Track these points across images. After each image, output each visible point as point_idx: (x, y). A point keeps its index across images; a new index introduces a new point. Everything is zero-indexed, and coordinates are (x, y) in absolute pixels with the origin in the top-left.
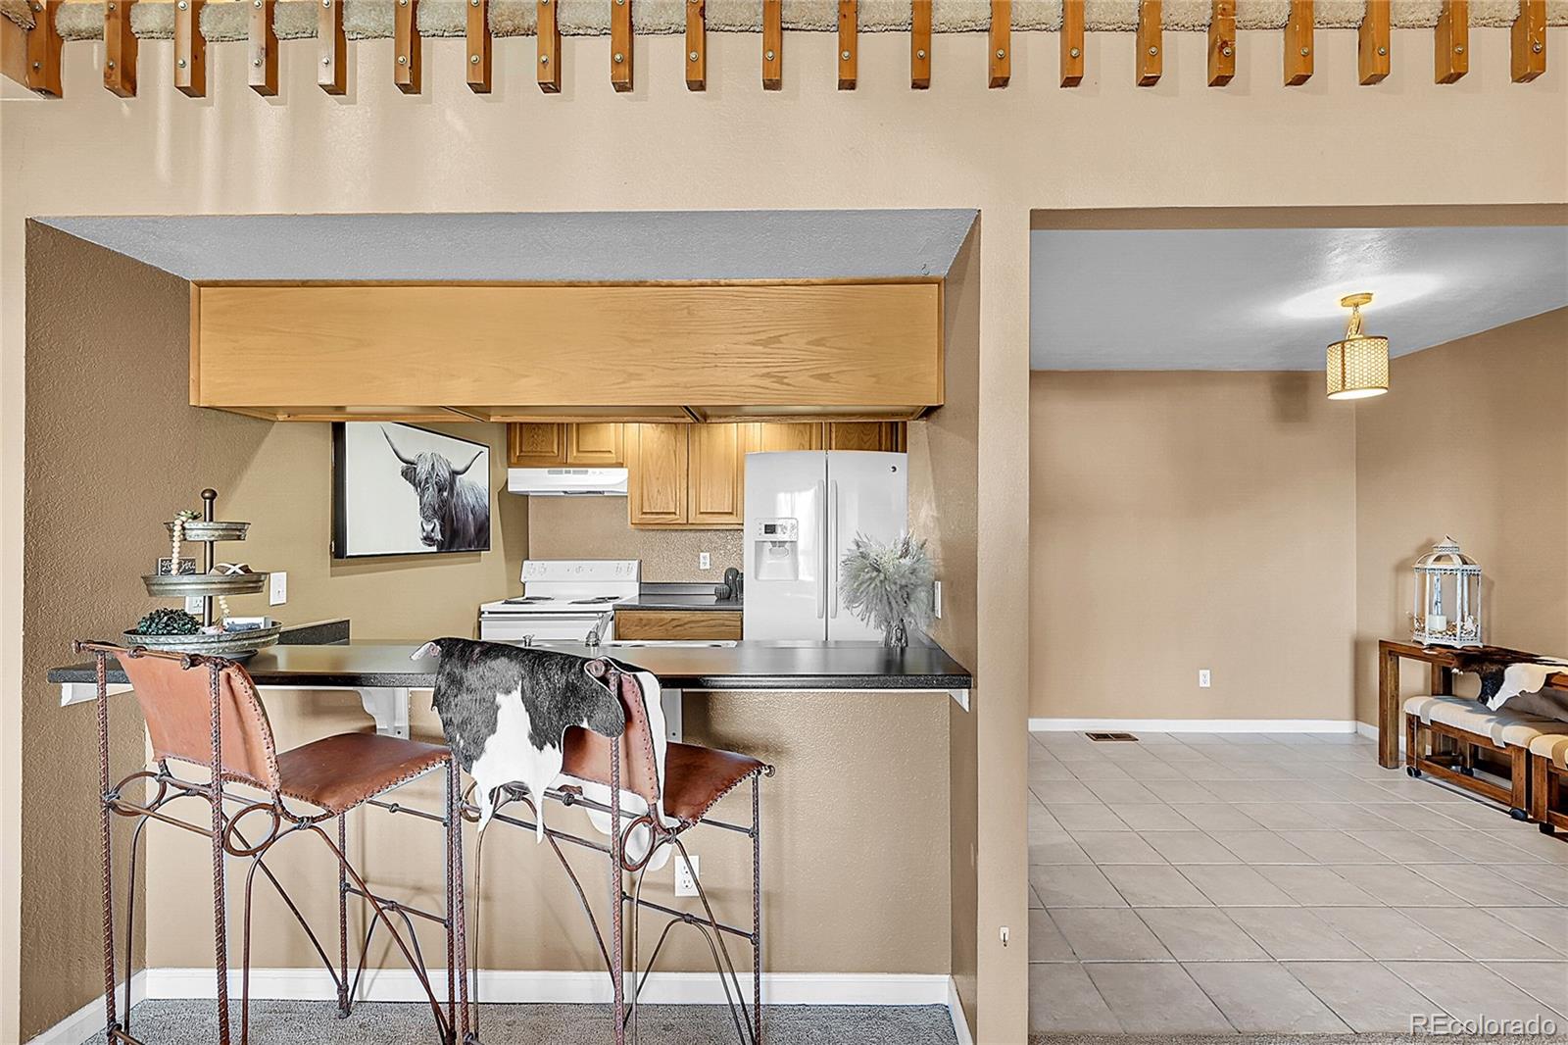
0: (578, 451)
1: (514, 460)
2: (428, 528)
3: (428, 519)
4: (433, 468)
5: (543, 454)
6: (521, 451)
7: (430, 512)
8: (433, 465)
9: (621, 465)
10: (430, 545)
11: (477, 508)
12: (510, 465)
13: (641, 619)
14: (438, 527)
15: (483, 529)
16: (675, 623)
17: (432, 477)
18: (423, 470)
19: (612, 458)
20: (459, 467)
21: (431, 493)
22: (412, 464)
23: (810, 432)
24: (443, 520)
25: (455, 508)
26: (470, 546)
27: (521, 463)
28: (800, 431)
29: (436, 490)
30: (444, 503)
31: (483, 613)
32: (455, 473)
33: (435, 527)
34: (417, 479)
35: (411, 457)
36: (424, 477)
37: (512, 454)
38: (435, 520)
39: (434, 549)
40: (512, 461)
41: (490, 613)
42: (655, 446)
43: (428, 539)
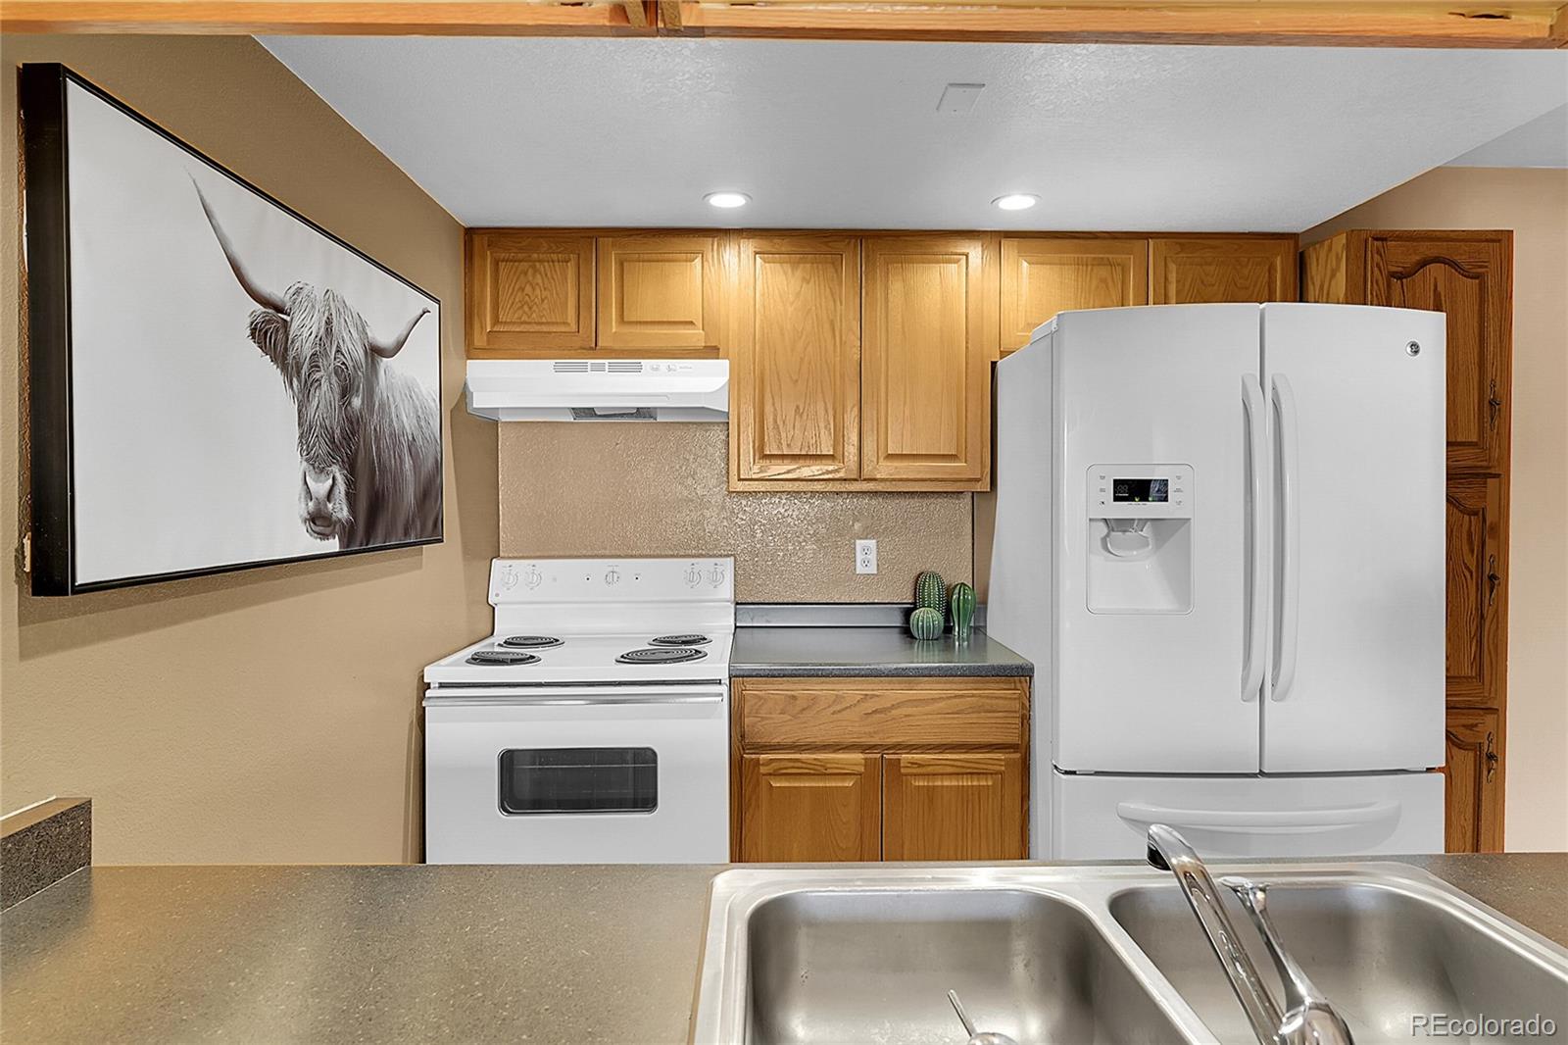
0: (622, 320)
1: (479, 340)
2: (320, 488)
3: (317, 464)
4: (329, 331)
5: (545, 329)
6: (496, 321)
7: (322, 449)
8: (329, 322)
9: (711, 352)
10: (324, 536)
11: (419, 441)
12: (471, 352)
13: (794, 698)
14: (341, 487)
15: (430, 492)
16: (870, 706)
17: (327, 355)
18: (305, 328)
19: (696, 336)
20: (385, 339)
21: (326, 392)
22: (279, 309)
23: (1124, 283)
24: (351, 468)
25: (378, 440)
26: (406, 534)
27: (494, 348)
28: (1103, 281)
29: (337, 390)
30: (353, 426)
31: (428, 686)
32: (375, 352)
33: (332, 483)
34: (291, 354)
35: (276, 291)
36: (307, 351)
37: (477, 326)
38: (335, 469)
39: (333, 545)
40: (477, 343)
41: (442, 686)
42: (790, 309)
43: (319, 520)
